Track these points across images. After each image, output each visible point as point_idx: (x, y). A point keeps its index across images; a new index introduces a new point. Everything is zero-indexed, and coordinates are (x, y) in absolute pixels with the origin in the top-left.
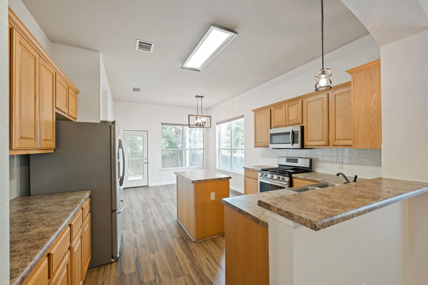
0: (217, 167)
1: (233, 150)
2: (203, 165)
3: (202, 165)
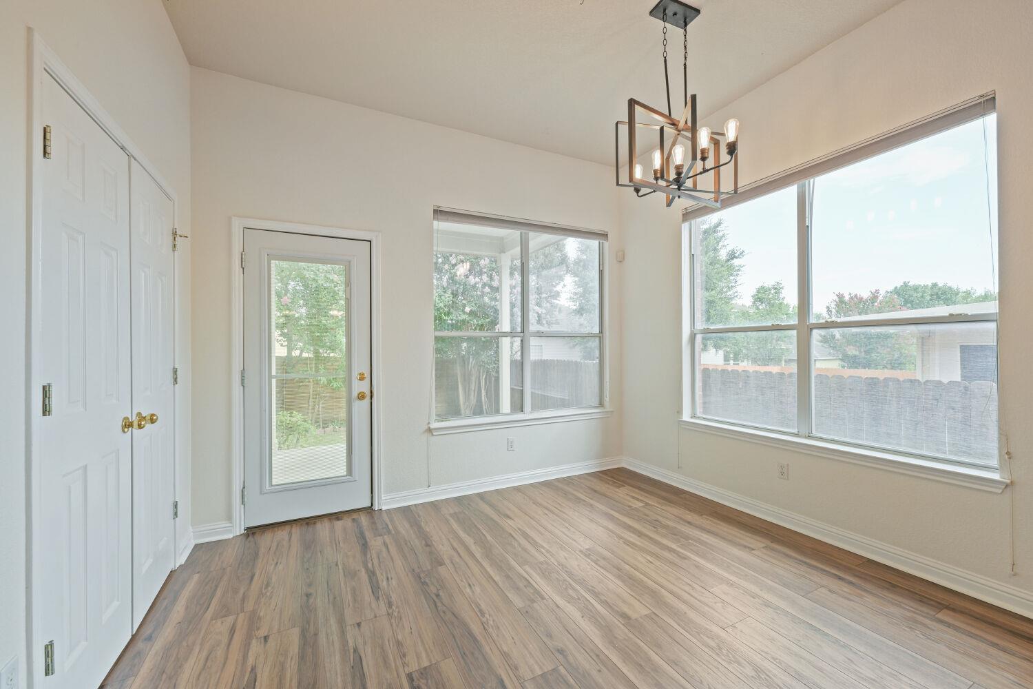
0: (686, 417)
1: (815, 332)
2: (601, 405)
3: (597, 403)
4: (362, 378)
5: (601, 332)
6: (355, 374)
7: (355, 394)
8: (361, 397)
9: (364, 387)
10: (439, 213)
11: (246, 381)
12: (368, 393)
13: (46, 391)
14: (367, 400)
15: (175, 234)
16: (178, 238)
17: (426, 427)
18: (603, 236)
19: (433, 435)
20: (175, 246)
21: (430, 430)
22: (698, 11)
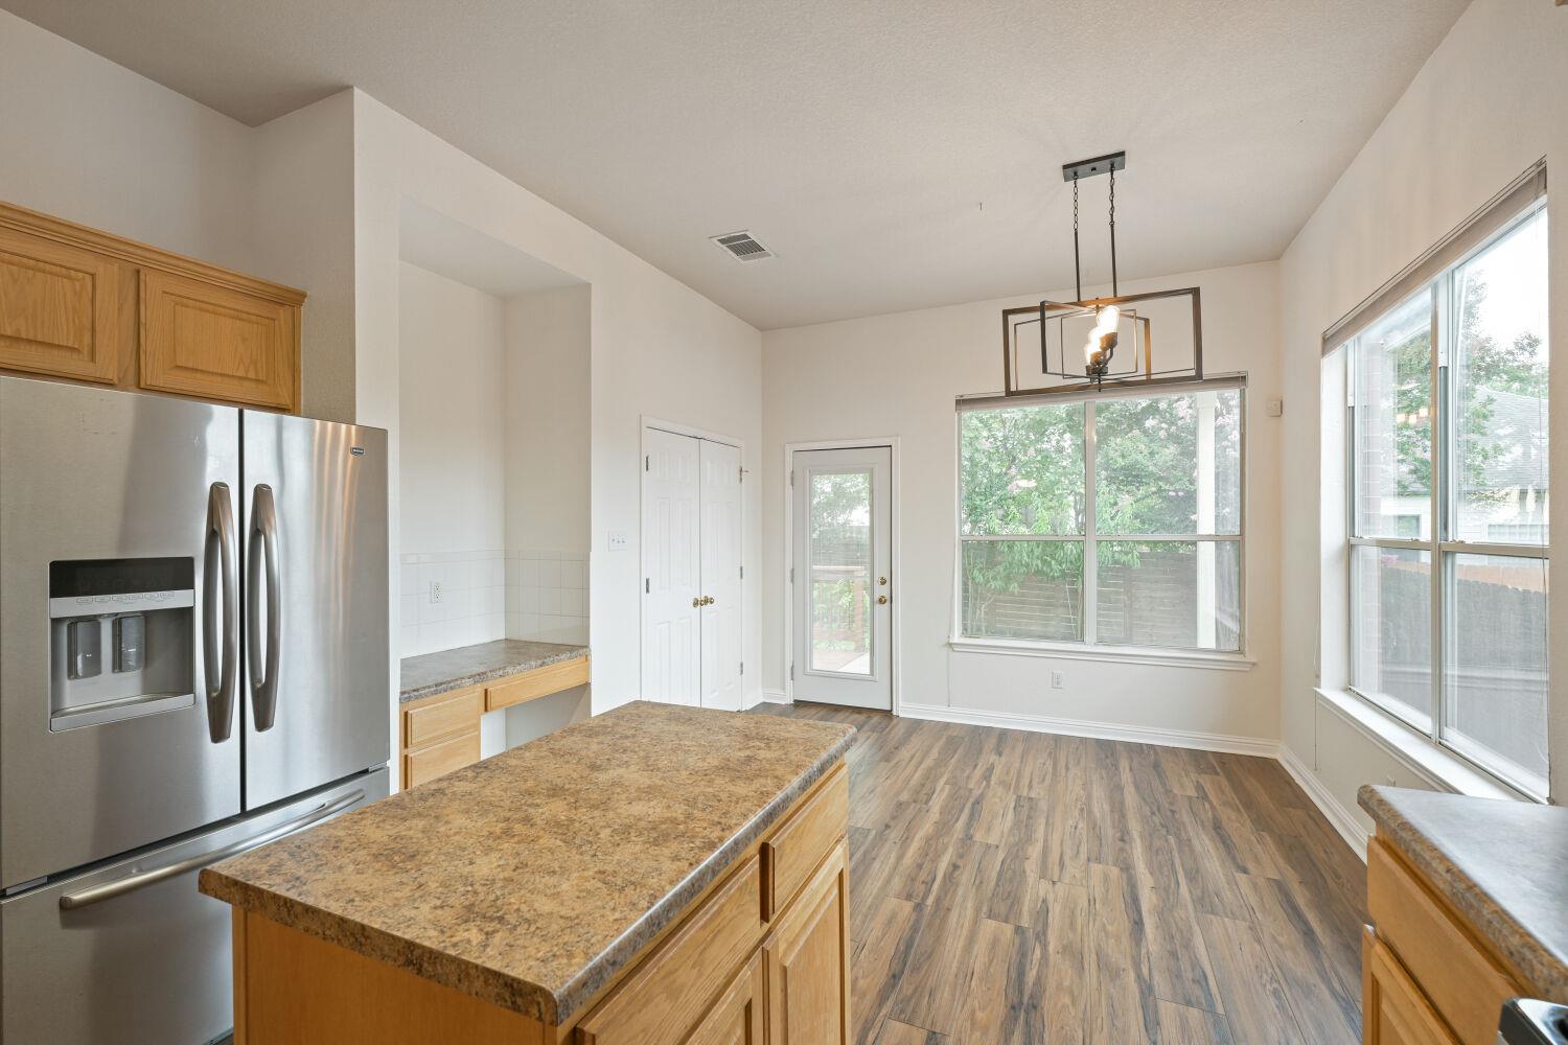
4: (883, 582)
5: (1242, 534)
6: (877, 578)
7: (877, 597)
8: (882, 601)
9: (883, 591)
10: (962, 403)
11: (795, 580)
12: (888, 598)
13: (647, 581)
14: (888, 603)
15: (741, 471)
16: (744, 473)
17: (946, 641)
18: (1239, 380)
19: (954, 651)
20: (741, 479)
21: (950, 645)
22: (1122, 154)
